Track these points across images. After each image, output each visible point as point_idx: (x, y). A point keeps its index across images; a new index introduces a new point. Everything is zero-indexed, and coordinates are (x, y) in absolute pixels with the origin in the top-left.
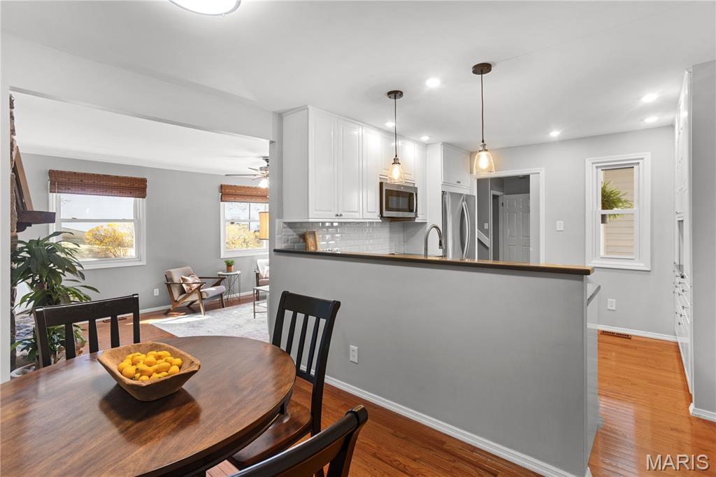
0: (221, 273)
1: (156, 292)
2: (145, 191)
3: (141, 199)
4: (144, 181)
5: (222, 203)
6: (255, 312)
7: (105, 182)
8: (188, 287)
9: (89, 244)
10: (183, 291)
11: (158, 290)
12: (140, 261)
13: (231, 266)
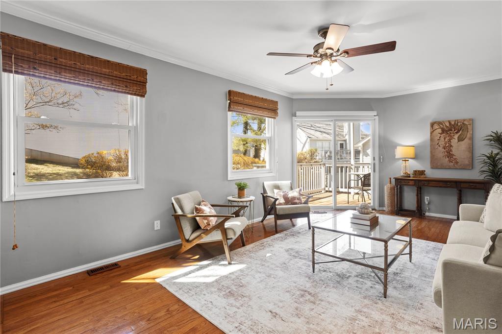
0: (230, 198)
1: (157, 225)
2: (146, 87)
3: (139, 97)
4: (143, 73)
5: (230, 113)
6: (314, 263)
7: (91, 67)
8: (205, 221)
9: (82, 168)
10: (196, 227)
11: (159, 222)
12: (137, 183)
13: (243, 189)
